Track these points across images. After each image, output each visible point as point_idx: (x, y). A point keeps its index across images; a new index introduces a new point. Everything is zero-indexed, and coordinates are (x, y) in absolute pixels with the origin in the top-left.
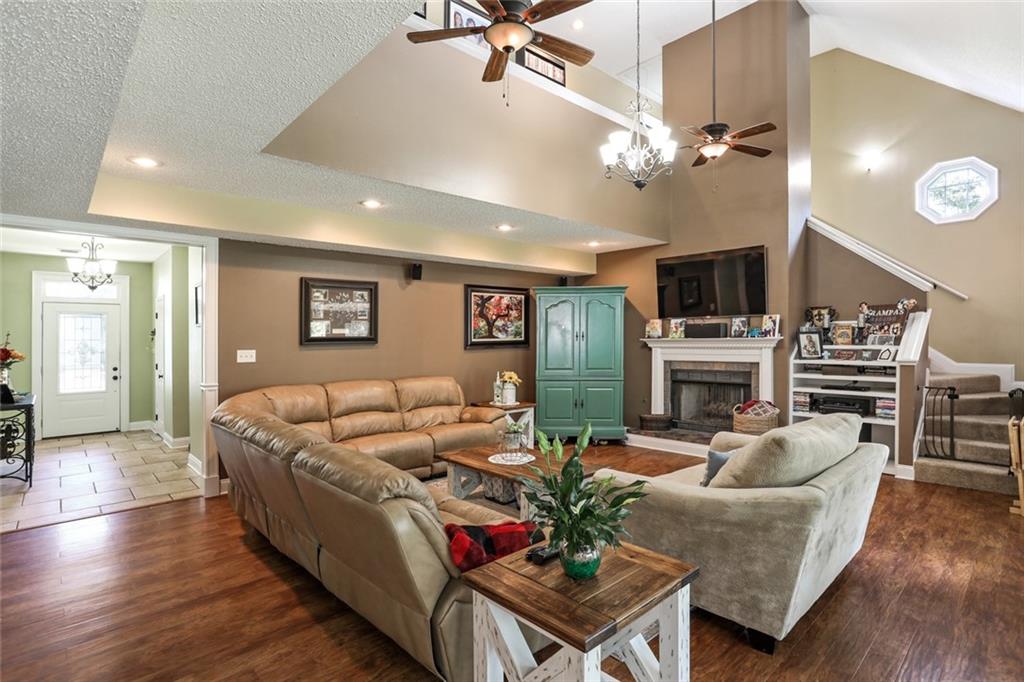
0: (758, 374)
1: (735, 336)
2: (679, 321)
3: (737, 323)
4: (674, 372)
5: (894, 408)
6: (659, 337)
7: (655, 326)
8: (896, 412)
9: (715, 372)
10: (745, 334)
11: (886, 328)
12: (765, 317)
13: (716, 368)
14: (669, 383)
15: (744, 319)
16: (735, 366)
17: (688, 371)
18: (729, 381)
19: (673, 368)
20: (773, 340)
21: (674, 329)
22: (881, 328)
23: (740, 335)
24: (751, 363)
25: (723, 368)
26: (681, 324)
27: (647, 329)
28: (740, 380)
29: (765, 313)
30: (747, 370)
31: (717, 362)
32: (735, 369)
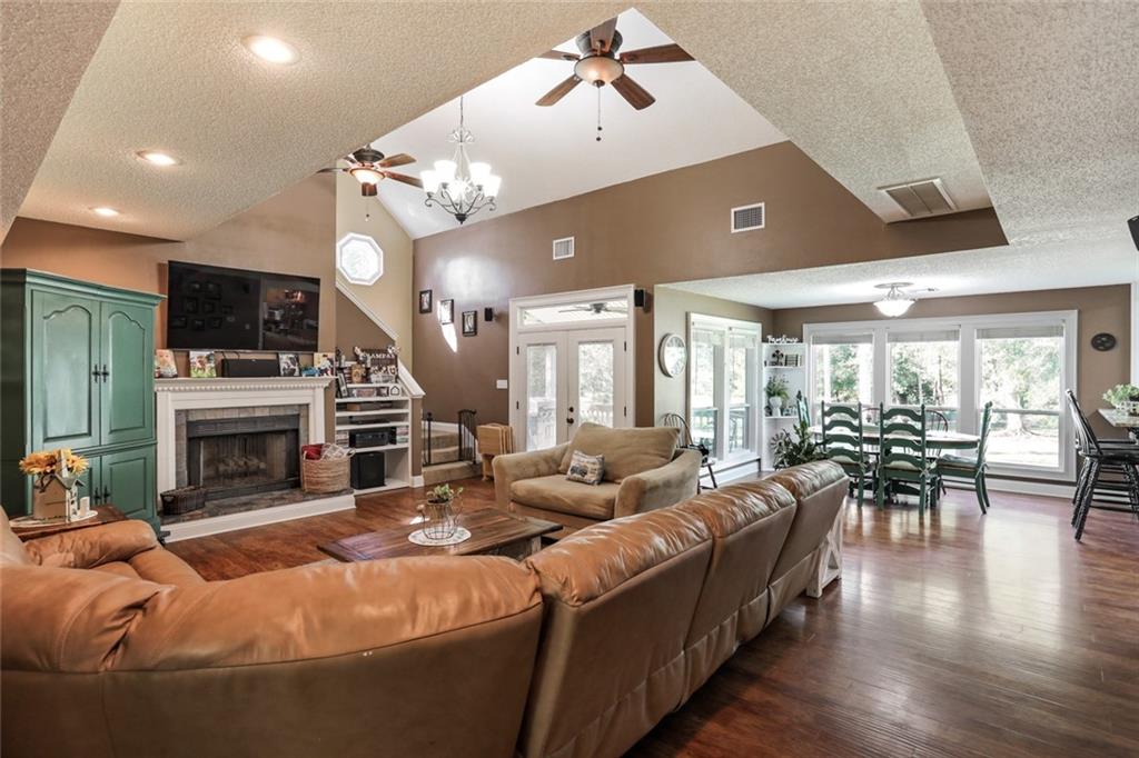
0: (308, 416)
1: (285, 375)
2: (205, 353)
3: (285, 359)
4: (190, 424)
5: (407, 433)
6: (176, 376)
7: (167, 360)
8: (409, 436)
9: (254, 420)
10: (297, 373)
11: (384, 369)
12: (316, 355)
13: (258, 414)
14: (184, 442)
15: (291, 356)
16: (282, 409)
17: (215, 422)
18: (271, 429)
19: (191, 419)
20: (326, 379)
21: (198, 365)
22: (380, 369)
23: (291, 373)
24: (300, 405)
25: (266, 413)
26: (208, 358)
27: (156, 364)
28: (286, 427)
29: (316, 351)
30: (296, 413)
31: (258, 407)
32: (281, 413)
